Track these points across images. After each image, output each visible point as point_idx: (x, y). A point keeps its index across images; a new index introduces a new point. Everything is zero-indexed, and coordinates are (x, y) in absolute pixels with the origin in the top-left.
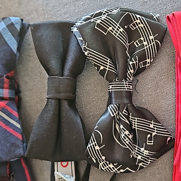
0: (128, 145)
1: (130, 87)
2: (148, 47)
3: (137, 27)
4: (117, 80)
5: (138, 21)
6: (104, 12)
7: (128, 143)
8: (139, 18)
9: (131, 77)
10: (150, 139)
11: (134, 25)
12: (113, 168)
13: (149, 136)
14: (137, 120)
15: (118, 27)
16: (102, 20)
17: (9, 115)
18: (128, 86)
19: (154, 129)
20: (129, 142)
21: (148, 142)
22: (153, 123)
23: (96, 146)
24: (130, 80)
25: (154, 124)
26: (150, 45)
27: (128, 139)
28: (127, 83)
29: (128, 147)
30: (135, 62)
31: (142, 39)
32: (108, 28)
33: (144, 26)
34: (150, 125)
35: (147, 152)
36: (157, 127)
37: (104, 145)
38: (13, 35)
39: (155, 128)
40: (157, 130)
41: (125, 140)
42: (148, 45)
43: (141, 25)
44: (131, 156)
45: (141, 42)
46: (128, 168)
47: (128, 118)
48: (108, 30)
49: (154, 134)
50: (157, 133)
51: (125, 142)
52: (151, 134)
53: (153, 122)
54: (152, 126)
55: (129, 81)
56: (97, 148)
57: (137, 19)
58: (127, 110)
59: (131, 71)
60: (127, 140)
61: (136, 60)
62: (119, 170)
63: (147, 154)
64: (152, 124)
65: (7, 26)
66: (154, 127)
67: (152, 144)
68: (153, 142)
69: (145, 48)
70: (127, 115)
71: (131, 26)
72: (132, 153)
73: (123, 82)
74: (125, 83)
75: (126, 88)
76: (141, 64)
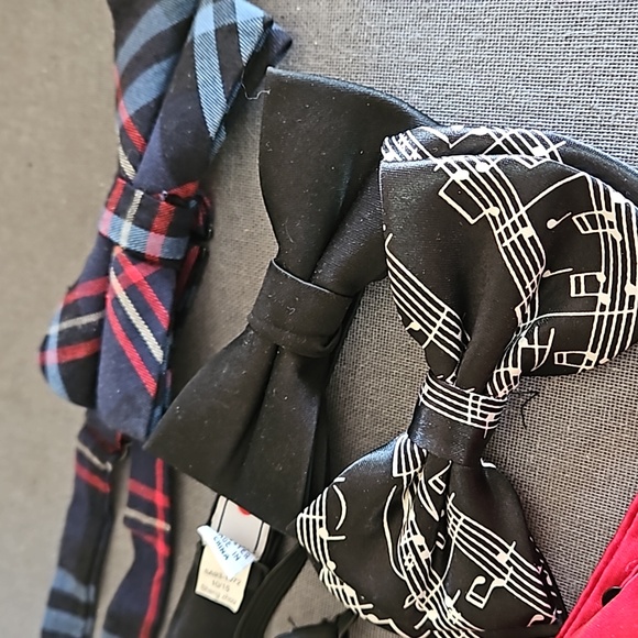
0: (408, 573)
1: (485, 416)
2: (606, 313)
3: (600, 231)
4: (453, 380)
5: (611, 216)
6: (499, 142)
7: (410, 569)
8: (618, 206)
9: (501, 387)
10: (481, 590)
11: (592, 219)
12: (352, 599)
13: (480, 580)
14: (465, 521)
15: (521, 218)
16: (472, 176)
17: (145, 311)
18: (479, 411)
19: (506, 572)
20: (414, 568)
21: (471, 596)
22: (511, 549)
23: (321, 526)
24: (495, 394)
25: (512, 556)
26: (616, 313)
27: (413, 557)
28: (479, 403)
29: (405, 578)
30: (536, 347)
31: (601, 277)
32: (487, 207)
33: (623, 242)
34: (497, 553)
35: (459, 616)
36: (515, 569)
37: (343, 537)
38: (222, 69)
39: (511, 570)
40: (512, 576)
41: (406, 557)
42: (612, 308)
43: (614, 233)
44: (407, 604)
45: (592, 285)
46: (390, 622)
47: (440, 503)
48: (486, 212)
49: (497, 582)
50: (509, 584)
51: (403, 561)
52: (489, 580)
53: (515, 549)
54: (503, 558)
55: (492, 398)
56: (323, 533)
57: (609, 209)
58: (446, 478)
59: (510, 369)
60: (410, 560)
61: (543, 341)
62: (366, 612)
63: (455, 621)
64: (506, 551)
65: (216, 31)
66: (509, 563)
67: (481, 606)
68: (485, 600)
69: (597, 313)
70: (440, 492)
71: (580, 220)
72: (412, 598)
73: (468, 396)
74: (470, 400)
75: (469, 415)
76: (560, 356)
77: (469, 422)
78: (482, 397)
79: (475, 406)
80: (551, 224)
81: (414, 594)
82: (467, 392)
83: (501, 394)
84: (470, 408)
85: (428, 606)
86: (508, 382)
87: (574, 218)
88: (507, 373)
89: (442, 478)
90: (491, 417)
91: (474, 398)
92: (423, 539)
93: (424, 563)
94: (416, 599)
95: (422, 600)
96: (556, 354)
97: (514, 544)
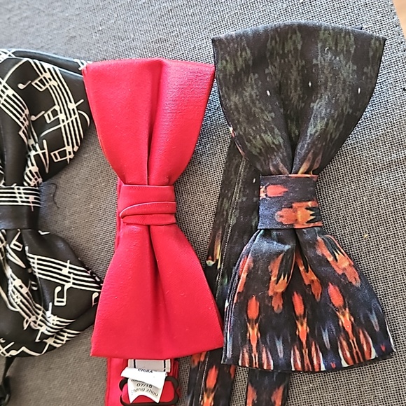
0: (18, 305)
1: (28, 198)
2: (66, 123)
3: (48, 86)
4: (4, 184)
5: (48, 75)
7: (19, 303)
8: (49, 69)
9: (31, 180)
10: (61, 295)
11: (41, 81)
13: (58, 289)
14: (38, 259)
15: (4, 87)
18: (23, 195)
20: (21, 301)
21: (58, 301)
22: (68, 265)
24: (29, 185)
25: (70, 268)
26: (70, 120)
27: (19, 294)
28: (22, 191)
29: (19, 309)
30: (40, 152)
31: (57, 107)
33: (58, 86)
34: (61, 270)
35: (56, 318)
36: (74, 274)
39: (72, 276)
40: (74, 279)
41: (15, 297)
42: (67, 119)
43: (53, 83)
45: (55, 113)
46: (24, 349)
47: (22, 255)
49: (67, 286)
50: (74, 284)
51: (14, 299)
52: (63, 286)
53: (70, 264)
54: (65, 271)
55: (28, 187)
57: (45, 72)
58: (19, 240)
59: (31, 168)
60: (17, 297)
61: (42, 148)
62: (8, 351)
63: (55, 323)
64: (65, 267)
66: (69, 273)
67: (64, 304)
68: (65, 300)
69: (62, 125)
70: (20, 250)
71: (36, 84)
72: (27, 321)
73: (13, 189)
74: (16, 191)
75: (19, 199)
76: (55, 154)
77: (20, 204)
78: (22, 188)
79: (20, 193)
80: (21, 86)
81: (27, 318)
82: (13, 186)
83: (32, 184)
84: (17, 195)
85: (39, 325)
86: (33, 176)
87: (33, 84)
88: (30, 171)
89: (17, 241)
90: (32, 198)
91: (18, 189)
92: (20, 280)
93: (26, 296)
94: (29, 321)
95: (35, 322)
96: (52, 154)
97: (69, 261)
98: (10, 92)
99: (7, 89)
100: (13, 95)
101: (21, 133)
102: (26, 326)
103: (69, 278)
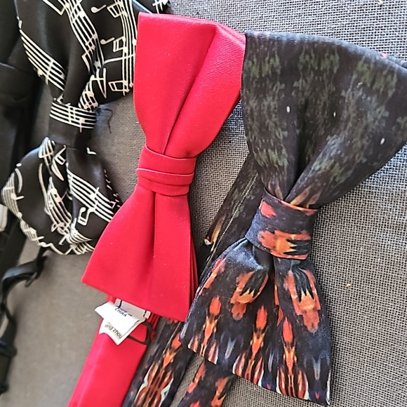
0: (51, 211)
1: (78, 119)
2: (127, 57)
3: (120, 14)
4: (61, 100)
5: (121, 4)
7: (52, 208)
9: (85, 103)
10: (84, 215)
12: (34, 235)
13: (83, 210)
14: (73, 178)
15: (78, 7)
18: (74, 116)
20: (53, 208)
21: (80, 220)
22: (97, 191)
24: (83, 107)
25: (97, 195)
26: (131, 56)
27: (53, 202)
28: (74, 112)
29: (50, 214)
30: (98, 79)
31: (123, 38)
32: (65, 4)
33: (128, 18)
34: (89, 193)
36: (99, 202)
37: (23, 197)
39: (96, 202)
40: (98, 206)
42: (129, 54)
43: (124, 13)
45: (121, 44)
46: (51, 244)
47: (62, 169)
48: (65, 7)
49: (91, 210)
50: (96, 210)
52: (87, 208)
53: (99, 191)
54: (92, 196)
55: (81, 110)
56: (14, 196)
58: (63, 155)
59: (87, 92)
60: (51, 203)
61: (101, 76)
62: (40, 241)
63: (76, 236)
64: (94, 192)
66: (96, 199)
67: (85, 224)
68: (86, 220)
69: (123, 58)
70: (62, 164)
71: (111, 9)
72: (55, 226)
73: (67, 107)
74: (69, 110)
75: (70, 119)
76: (112, 84)
77: (70, 123)
78: (75, 108)
79: (72, 113)
80: (94, 10)
81: (55, 223)
82: (66, 105)
83: (85, 107)
84: (70, 115)
85: (65, 231)
86: (88, 100)
87: (108, 8)
88: (86, 95)
89: (61, 155)
90: (82, 120)
91: (72, 109)
92: (56, 190)
93: (58, 205)
94: (57, 226)
95: (62, 228)
96: (110, 83)
97: (98, 188)
98: (82, 14)
99: (80, 10)
100: (84, 18)
101: (84, 57)
102: (53, 229)
103: (94, 203)
